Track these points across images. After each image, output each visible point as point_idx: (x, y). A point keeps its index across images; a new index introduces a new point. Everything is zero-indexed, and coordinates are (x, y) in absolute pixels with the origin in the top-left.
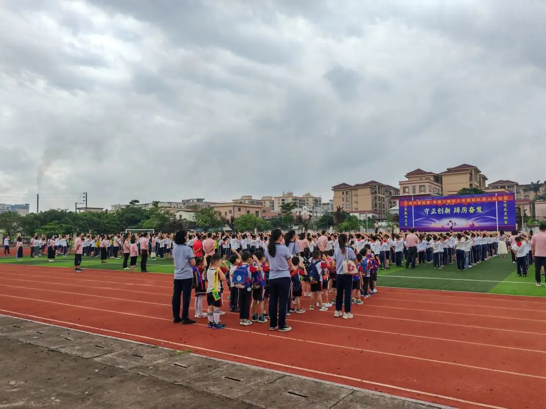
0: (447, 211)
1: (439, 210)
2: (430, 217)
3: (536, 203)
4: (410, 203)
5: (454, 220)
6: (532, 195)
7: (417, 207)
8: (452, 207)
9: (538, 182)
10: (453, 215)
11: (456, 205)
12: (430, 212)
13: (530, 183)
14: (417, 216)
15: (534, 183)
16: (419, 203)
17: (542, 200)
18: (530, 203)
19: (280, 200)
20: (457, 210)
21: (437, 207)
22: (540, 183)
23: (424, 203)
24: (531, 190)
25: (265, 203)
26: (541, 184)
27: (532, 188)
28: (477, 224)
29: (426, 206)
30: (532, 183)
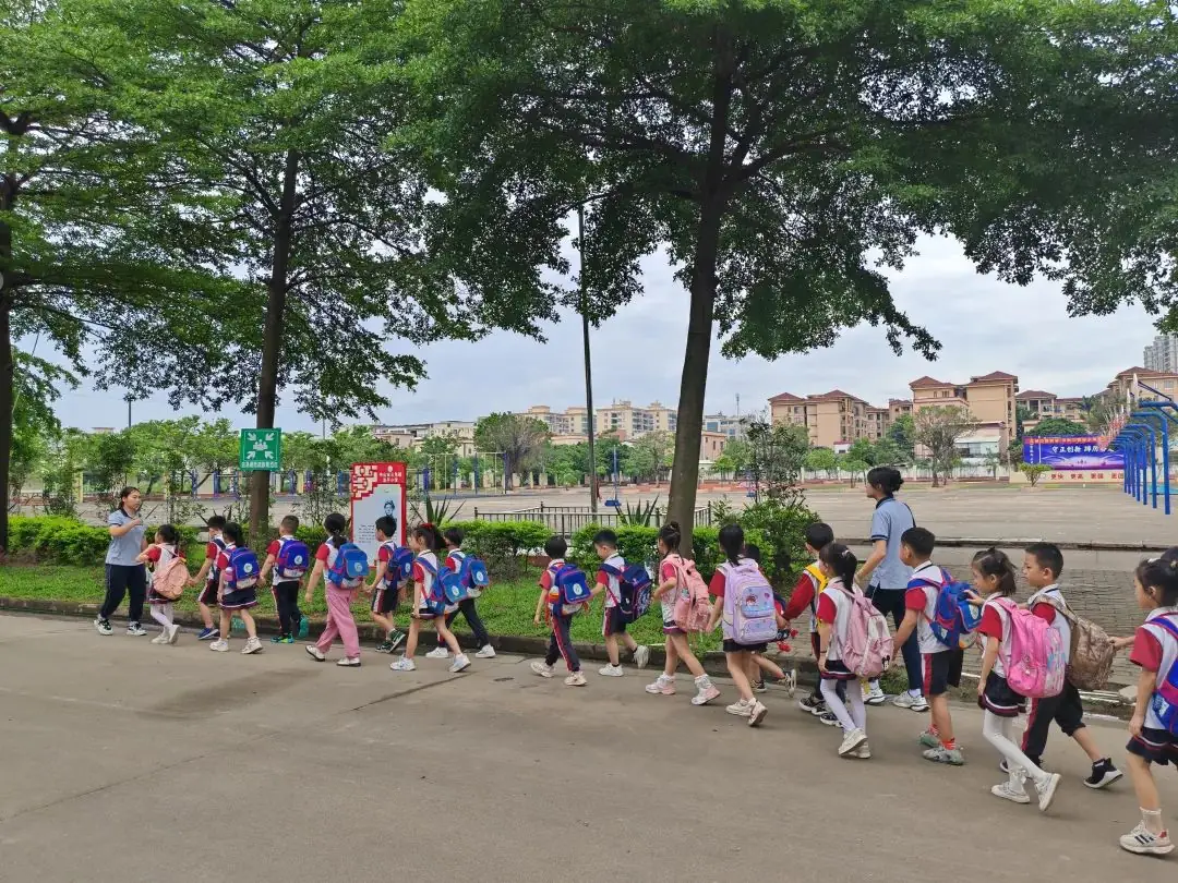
0: (1078, 449)
1: (1069, 448)
2: (1058, 455)
4: (1037, 441)
5: (1085, 459)
7: (1044, 445)
8: (1082, 445)
10: (1083, 453)
11: (1087, 444)
12: (1059, 450)
14: (1044, 454)
16: (1047, 441)
19: (610, 415)
20: (1088, 449)
21: (1066, 445)
23: (1052, 441)
25: (572, 419)
28: (1108, 462)
29: (1054, 445)
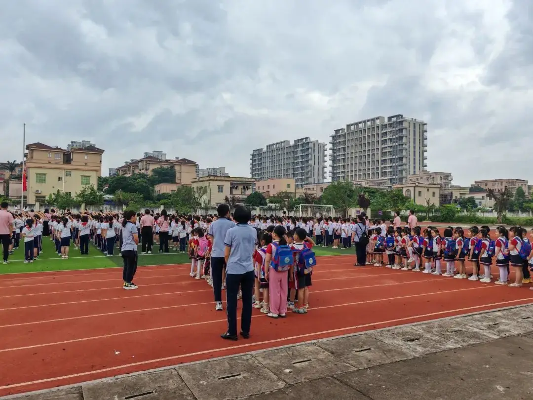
3: (10, 182)
6: (7, 174)
9: (14, 162)
13: (6, 162)
15: (10, 162)
17: (16, 180)
18: (5, 182)
22: (16, 163)
24: (6, 169)
26: (18, 164)
27: (7, 167)
30: (8, 162)
